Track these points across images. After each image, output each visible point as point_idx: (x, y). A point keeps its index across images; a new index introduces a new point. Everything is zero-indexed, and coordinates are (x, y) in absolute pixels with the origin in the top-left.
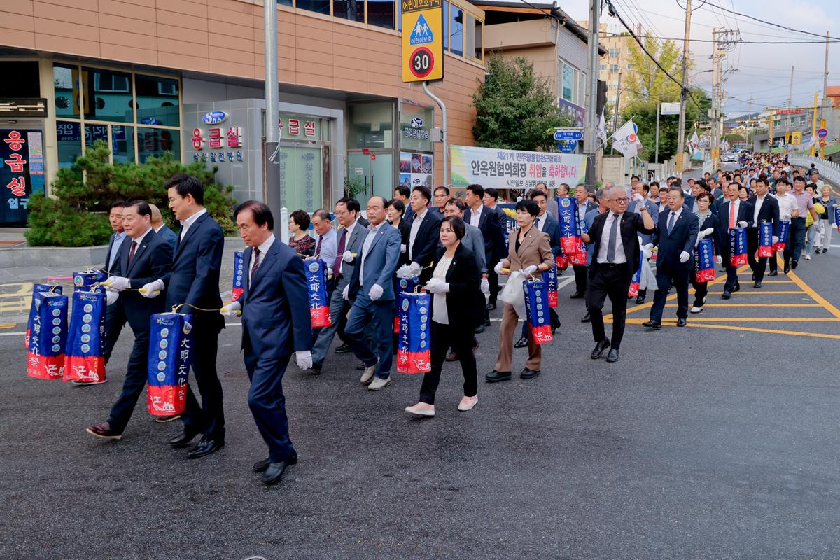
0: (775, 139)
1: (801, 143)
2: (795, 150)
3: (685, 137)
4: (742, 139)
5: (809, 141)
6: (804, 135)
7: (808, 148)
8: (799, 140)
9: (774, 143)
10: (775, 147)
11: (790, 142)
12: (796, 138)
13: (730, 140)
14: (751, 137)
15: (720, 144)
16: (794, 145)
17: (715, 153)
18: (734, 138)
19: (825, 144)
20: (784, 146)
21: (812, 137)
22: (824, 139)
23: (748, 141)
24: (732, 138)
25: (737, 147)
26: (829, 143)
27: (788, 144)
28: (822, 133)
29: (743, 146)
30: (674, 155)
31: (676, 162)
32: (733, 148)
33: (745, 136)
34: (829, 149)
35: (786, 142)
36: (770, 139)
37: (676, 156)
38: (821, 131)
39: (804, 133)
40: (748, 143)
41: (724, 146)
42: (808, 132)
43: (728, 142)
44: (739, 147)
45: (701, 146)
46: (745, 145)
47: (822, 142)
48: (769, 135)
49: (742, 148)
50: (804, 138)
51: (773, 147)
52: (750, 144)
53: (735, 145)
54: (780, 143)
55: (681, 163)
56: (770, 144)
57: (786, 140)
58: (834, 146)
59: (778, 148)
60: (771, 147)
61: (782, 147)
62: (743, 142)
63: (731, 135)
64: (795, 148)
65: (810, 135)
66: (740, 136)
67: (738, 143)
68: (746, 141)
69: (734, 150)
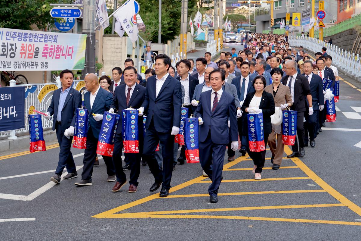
0: (276, 20)
1: (302, 24)
2: (296, 31)
3: (188, 17)
4: (244, 19)
5: (308, 23)
6: (303, 16)
8: (299, 21)
9: (275, 24)
10: (276, 28)
11: (291, 23)
13: (233, 20)
14: (253, 17)
15: (223, 24)
16: (294, 26)
17: (218, 34)
18: (236, 18)
19: (324, 26)
20: (285, 27)
21: (311, 19)
22: (322, 20)
23: (250, 21)
24: (234, 18)
25: (240, 27)
26: (327, 24)
27: (289, 25)
28: (321, 15)
29: (245, 26)
30: (177, 36)
31: (179, 42)
32: (236, 28)
33: (248, 16)
34: (327, 31)
35: (286, 24)
36: (272, 20)
37: (179, 36)
38: (320, 12)
39: (304, 14)
40: (250, 23)
41: (227, 26)
42: (308, 13)
43: (231, 22)
44: (242, 27)
45: (205, 26)
46: (248, 25)
47: (321, 24)
48: (270, 16)
49: (244, 29)
50: (303, 20)
51: (275, 28)
52: (252, 25)
53: (238, 26)
54: (281, 24)
55: (185, 43)
56: (272, 25)
57: (286, 21)
58: (332, 28)
59: (279, 29)
60: (273, 28)
61: (283, 28)
62: (245, 22)
63: (233, 15)
64: (295, 29)
65: (310, 16)
66: (242, 16)
67: (240, 23)
68: (248, 21)
69: (237, 31)
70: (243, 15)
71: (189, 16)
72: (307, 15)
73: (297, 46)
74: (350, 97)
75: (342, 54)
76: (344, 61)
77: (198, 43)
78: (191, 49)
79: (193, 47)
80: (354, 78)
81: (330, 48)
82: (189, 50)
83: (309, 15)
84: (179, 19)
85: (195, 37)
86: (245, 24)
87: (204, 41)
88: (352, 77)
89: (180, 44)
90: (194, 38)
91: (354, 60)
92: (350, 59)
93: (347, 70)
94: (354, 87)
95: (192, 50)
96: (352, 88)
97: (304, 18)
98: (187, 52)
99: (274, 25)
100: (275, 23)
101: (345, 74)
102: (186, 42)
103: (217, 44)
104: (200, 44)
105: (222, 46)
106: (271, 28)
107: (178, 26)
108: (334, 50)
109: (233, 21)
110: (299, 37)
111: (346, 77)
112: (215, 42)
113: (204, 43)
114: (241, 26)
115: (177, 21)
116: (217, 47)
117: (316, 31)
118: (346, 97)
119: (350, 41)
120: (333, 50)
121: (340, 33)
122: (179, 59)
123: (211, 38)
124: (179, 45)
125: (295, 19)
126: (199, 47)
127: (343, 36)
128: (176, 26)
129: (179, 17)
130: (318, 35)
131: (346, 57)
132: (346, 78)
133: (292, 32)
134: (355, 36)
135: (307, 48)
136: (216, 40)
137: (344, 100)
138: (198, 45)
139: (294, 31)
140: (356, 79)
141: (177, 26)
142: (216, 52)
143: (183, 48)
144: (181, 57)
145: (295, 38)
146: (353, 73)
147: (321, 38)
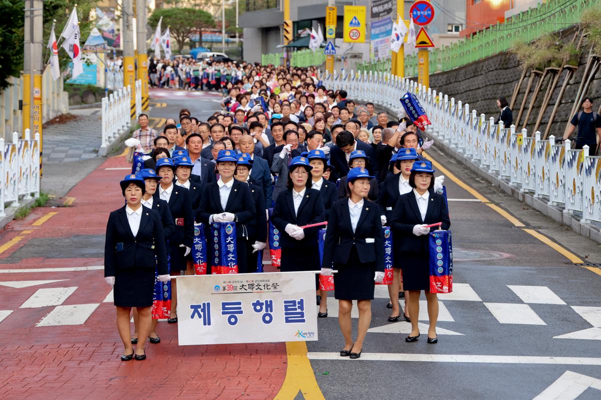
0: (299, 25)
1: (369, 37)
2: (355, 56)
4: (207, 22)
5: (389, 33)
6: (374, 15)
7: (388, 54)
8: (362, 29)
9: (297, 37)
10: (299, 48)
11: (339, 35)
12: (355, 23)
13: (176, 24)
14: (235, 16)
15: (148, 39)
16: (350, 43)
17: (136, 68)
18: (187, 20)
19: (430, 44)
20: (324, 44)
21: (395, 25)
22: (426, 28)
23: (226, 27)
24: (181, 19)
25: (197, 45)
26: (440, 37)
27: (335, 39)
28: (422, 13)
29: (212, 42)
30: (15, 76)
31: (20, 99)
32: (186, 48)
33: (219, 12)
34: (440, 56)
35: (328, 36)
36: (287, 25)
37: (22, 78)
38: (418, 6)
39: (375, 10)
40: (226, 33)
41: (161, 47)
42: (386, 6)
43: (171, 31)
44: (203, 44)
45: (96, 46)
46: (220, 38)
47: (423, 38)
48: (283, 13)
49: (210, 49)
50: (374, 25)
51: (296, 49)
52: (232, 37)
53: (191, 40)
54: (314, 38)
55: (37, 102)
56: (287, 39)
57: (327, 29)
58: (452, 49)
59: (308, 51)
60: (290, 47)
61: (318, 49)
62: (212, 30)
63: (178, 9)
64: (352, 52)
65: (391, 15)
66: (203, 12)
67: (198, 33)
68: (221, 27)
69: (189, 56)
70: (206, 9)
71: (49, 18)
72: (384, 11)
73: (359, 99)
74: (506, 255)
75: (483, 127)
76: (488, 146)
77: (76, 95)
78: (58, 111)
79: (63, 105)
80: (516, 195)
81: (449, 106)
82: (52, 116)
83: (389, 11)
84: (19, 27)
85: (68, 78)
86: (213, 35)
87: (94, 88)
88: (510, 193)
89: (24, 103)
90: (65, 81)
91: (514, 145)
92: (503, 140)
93: (497, 173)
94: (517, 223)
95: (59, 114)
96: (512, 225)
97: (376, 19)
98: (44, 121)
99: (294, 40)
100: (296, 35)
101: (490, 183)
102: (40, 99)
103: (133, 98)
104: (82, 97)
105: (146, 104)
106: (285, 49)
107: (18, 48)
108: (460, 113)
109: (178, 26)
110: (362, 73)
111: (494, 193)
112: (125, 92)
113: (94, 94)
114: (201, 42)
115: (14, 36)
116: (133, 107)
117: (408, 56)
118: (496, 255)
119: (501, 87)
120: (457, 115)
121: (476, 63)
122: (19, 149)
123: (115, 79)
124: (21, 107)
125: (351, 23)
126: (79, 106)
127: (483, 73)
128: (10, 49)
129: (20, 21)
130: (417, 67)
131: (493, 136)
132: (495, 196)
133: (345, 59)
134: (517, 73)
135: (385, 105)
136: (129, 86)
137: (490, 263)
138: (78, 98)
139: (348, 56)
140: (521, 198)
141: (14, 48)
142: (129, 121)
143: (32, 117)
144: (26, 142)
145: (352, 77)
146: (513, 180)
147: (424, 77)
